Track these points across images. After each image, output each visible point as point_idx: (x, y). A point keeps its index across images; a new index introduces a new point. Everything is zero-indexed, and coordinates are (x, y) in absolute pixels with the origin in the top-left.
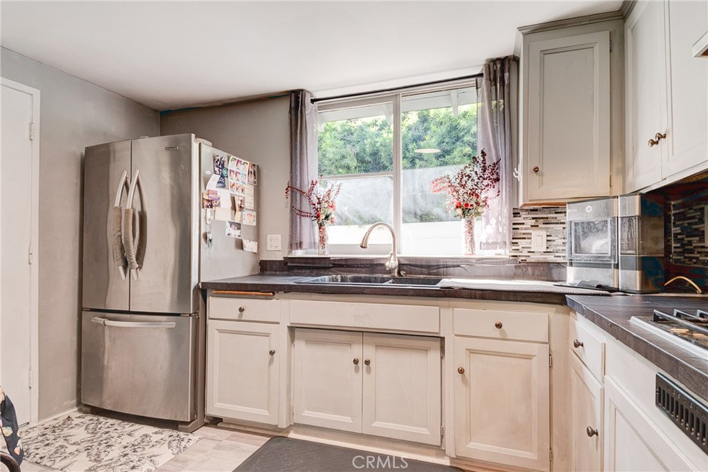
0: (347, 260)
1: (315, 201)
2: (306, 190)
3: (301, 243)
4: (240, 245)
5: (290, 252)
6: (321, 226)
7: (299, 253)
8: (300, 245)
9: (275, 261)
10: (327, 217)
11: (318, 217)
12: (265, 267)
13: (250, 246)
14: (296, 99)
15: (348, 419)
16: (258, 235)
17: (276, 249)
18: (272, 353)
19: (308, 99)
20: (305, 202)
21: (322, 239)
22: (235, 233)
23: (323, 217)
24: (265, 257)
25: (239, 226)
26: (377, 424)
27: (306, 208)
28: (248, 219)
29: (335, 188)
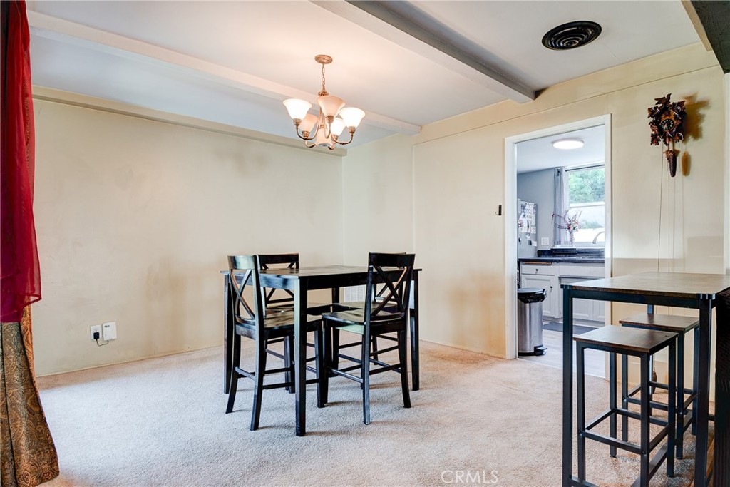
0: (585, 250)
1: (568, 221)
2: (563, 215)
3: (560, 242)
4: (530, 243)
5: (554, 246)
6: (571, 233)
7: (558, 247)
8: (559, 243)
9: (545, 251)
10: (574, 228)
11: (569, 228)
12: (540, 253)
13: (534, 243)
14: (558, 172)
15: (587, 315)
16: (536, 237)
17: (546, 244)
18: (551, 287)
19: (564, 170)
20: (562, 221)
21: (572, 240)
22: (528, 237)
23: (572, 228)
24: (541, 249)
25: (530, 234)
26: (600, 317)
27: (563, 224)
28: (533, 231)
29: (579, 214)
